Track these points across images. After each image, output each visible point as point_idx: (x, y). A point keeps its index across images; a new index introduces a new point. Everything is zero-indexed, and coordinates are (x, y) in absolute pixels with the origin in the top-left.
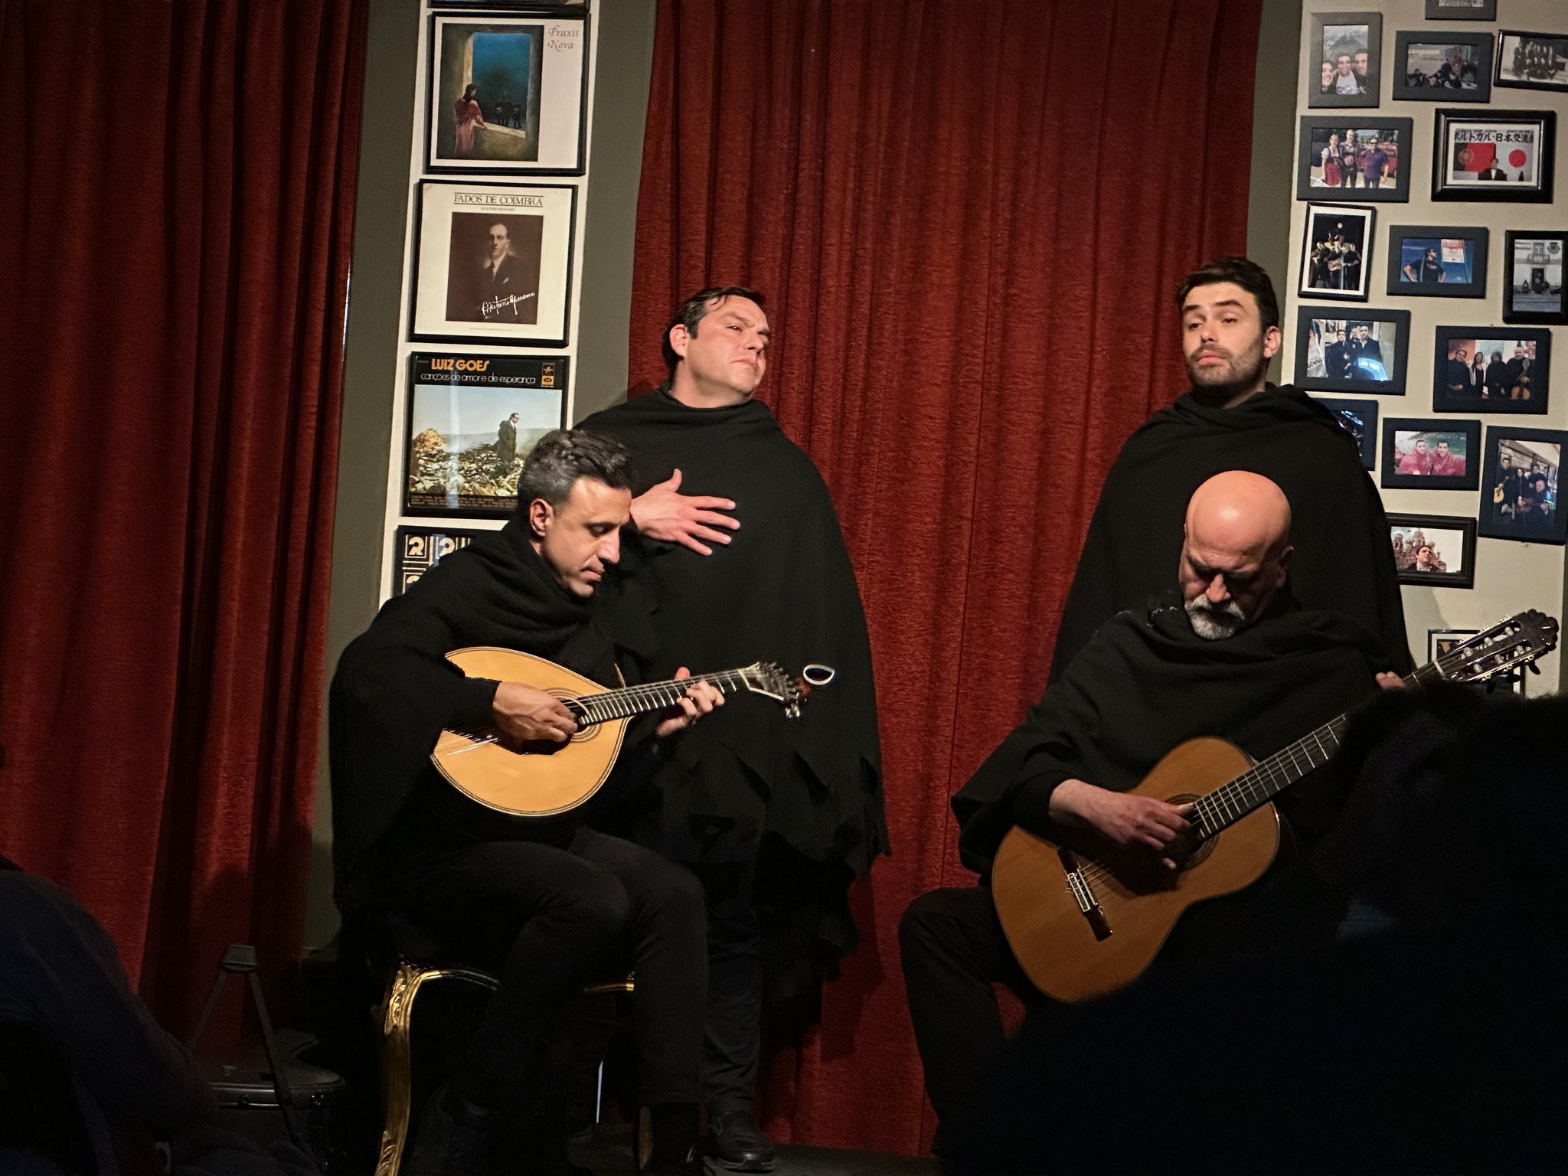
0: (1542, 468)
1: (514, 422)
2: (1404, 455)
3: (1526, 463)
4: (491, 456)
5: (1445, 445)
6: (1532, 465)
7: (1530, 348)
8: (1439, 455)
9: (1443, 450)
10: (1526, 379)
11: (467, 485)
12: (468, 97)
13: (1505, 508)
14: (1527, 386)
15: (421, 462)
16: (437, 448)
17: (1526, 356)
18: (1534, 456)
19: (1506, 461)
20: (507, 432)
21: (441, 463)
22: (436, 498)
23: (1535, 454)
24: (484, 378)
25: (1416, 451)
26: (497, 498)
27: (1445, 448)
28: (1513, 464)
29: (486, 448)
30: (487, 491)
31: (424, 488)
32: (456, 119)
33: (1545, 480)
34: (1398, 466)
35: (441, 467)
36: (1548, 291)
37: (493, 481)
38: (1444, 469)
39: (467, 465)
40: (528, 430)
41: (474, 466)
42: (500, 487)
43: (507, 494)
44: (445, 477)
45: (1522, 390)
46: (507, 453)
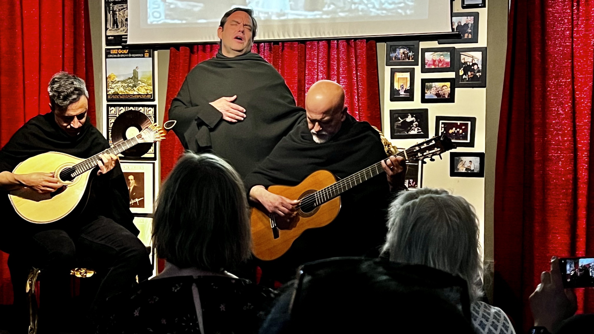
1: (137, 69)
2: (429, 61)
4: (131, 81)
5: (443, 56)
8: (440, 60)
10: (470, 31)
11: (124, 91)
13: (464, 76)
14: (470, 33)
15: (110, 84)
16: (114, 79)
17: (470, 22)
19: (464, 60)
20: (135, 73)
21: (116, 84)
22: (115, 96)
23: (473, 56)
24: (127, 55)
25: (433, 59)
26: (134, 95)
27: (443, 57)
28: (466, 61)
29: (129, 78)
30: (131, 93)
31: (112, 93)
33: (477, 65)
34: (426, 65)
35: (116, 86)
37: (132, 89)
38: (442, 65)
39: (124, 84)
40: (142, 72)
41: (126, 85)
42: (134, 91)
43: (137, 93)
44: (117, 89)
45: (468, 35)
46: (136, 80)
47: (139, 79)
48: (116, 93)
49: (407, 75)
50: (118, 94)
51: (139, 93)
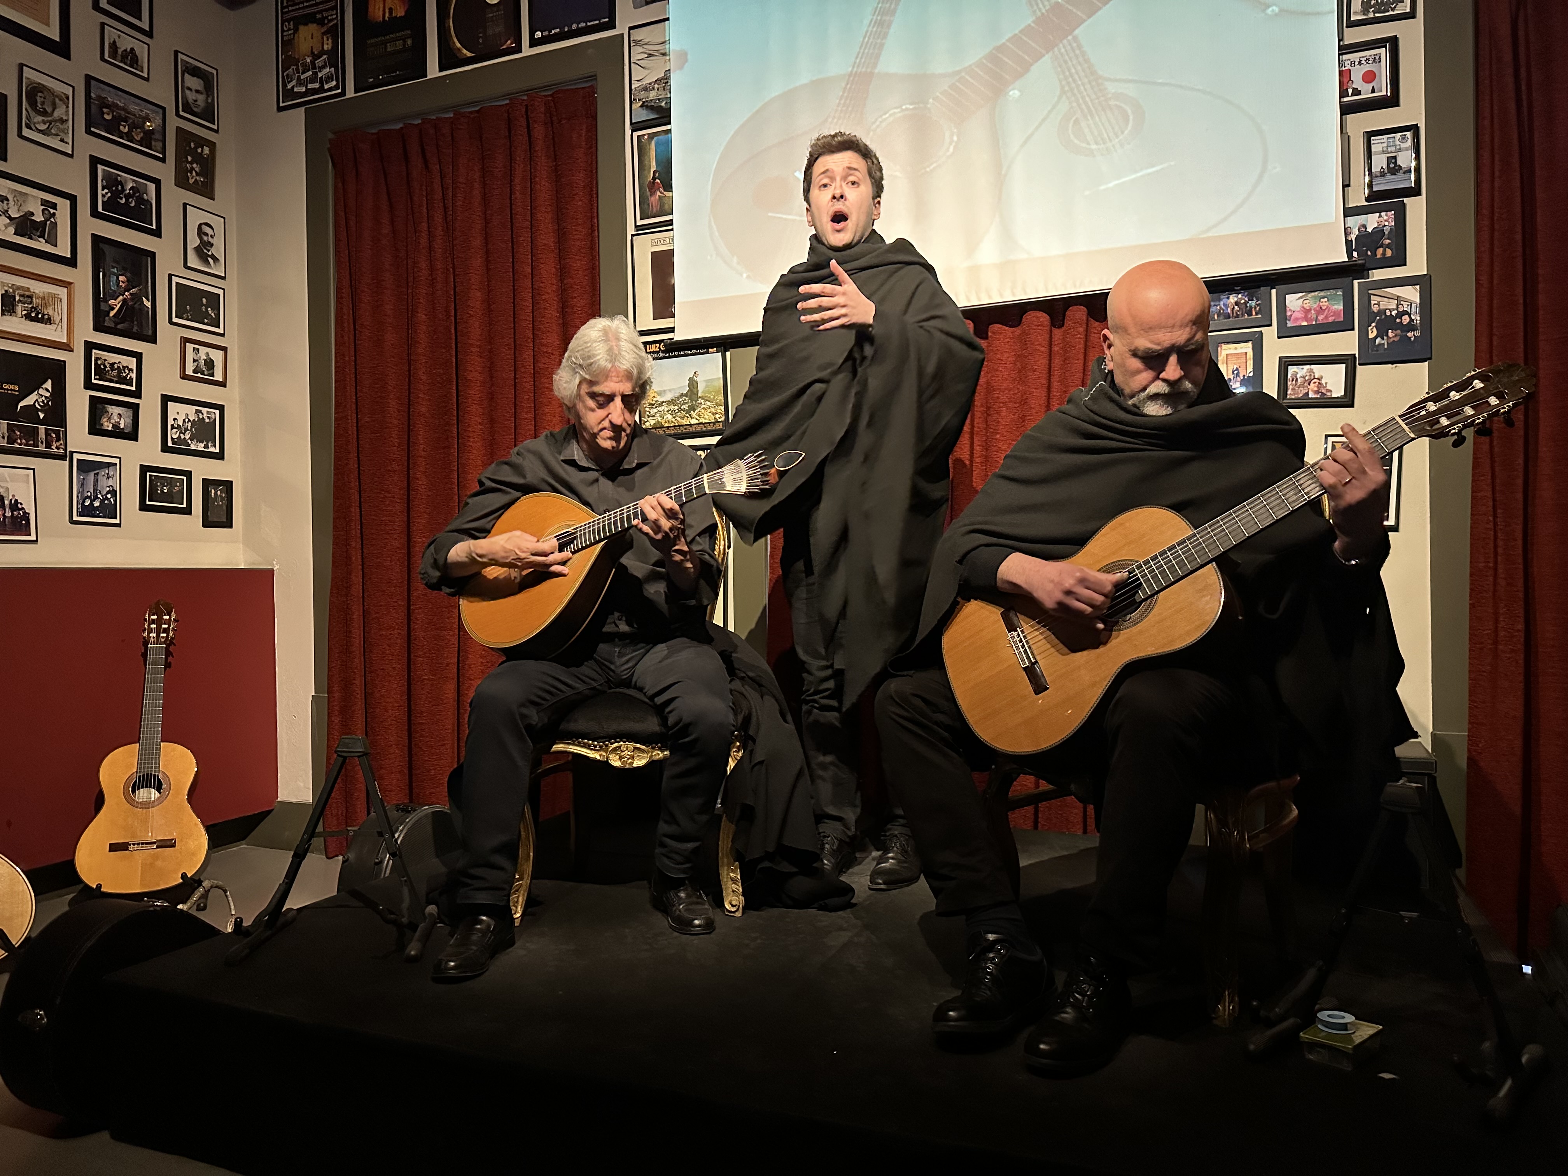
0: (1405, 306)
1: (696, 377)
2: (1294, 312)
3: (1393, 305)
4: (685, 400)
5: (1326, 299)
6: (1397, 305)
7: (1389, 217)
8: (1321, 308)
9: (1324, 303)
10: (1388, 241)
11: (673, 420)
12: (654, 178)
13: (1378, 341)
14: (1388, 246)
16: (655, 399)
17: (1386, 223)
18: (1398, 298)
19: (1377, 306)
20: (693, 383)
21: (658, 408)
23: (1398, 297)
25: (1303, 307)
26: (691, 425)
28: (1382, 307)
29: (682, 395)
30: (685, 422)
32: (648, 193)
33: (1409, 315)
34: (1289, 320)
35: (659, 411)
36: (1401, 171)
38: (1326, 317)
39: (672, 407)
40: (705, 381)
41: (676, 407)
42: (692, 418)
43: (697, 422)
44: (660, 416)
45: (1384, 251)
46: (694, 397)
47: (700, 395)
48: (658, 426)
49: (1247, 348)
50: (662, 427)
51: (701, 421)
